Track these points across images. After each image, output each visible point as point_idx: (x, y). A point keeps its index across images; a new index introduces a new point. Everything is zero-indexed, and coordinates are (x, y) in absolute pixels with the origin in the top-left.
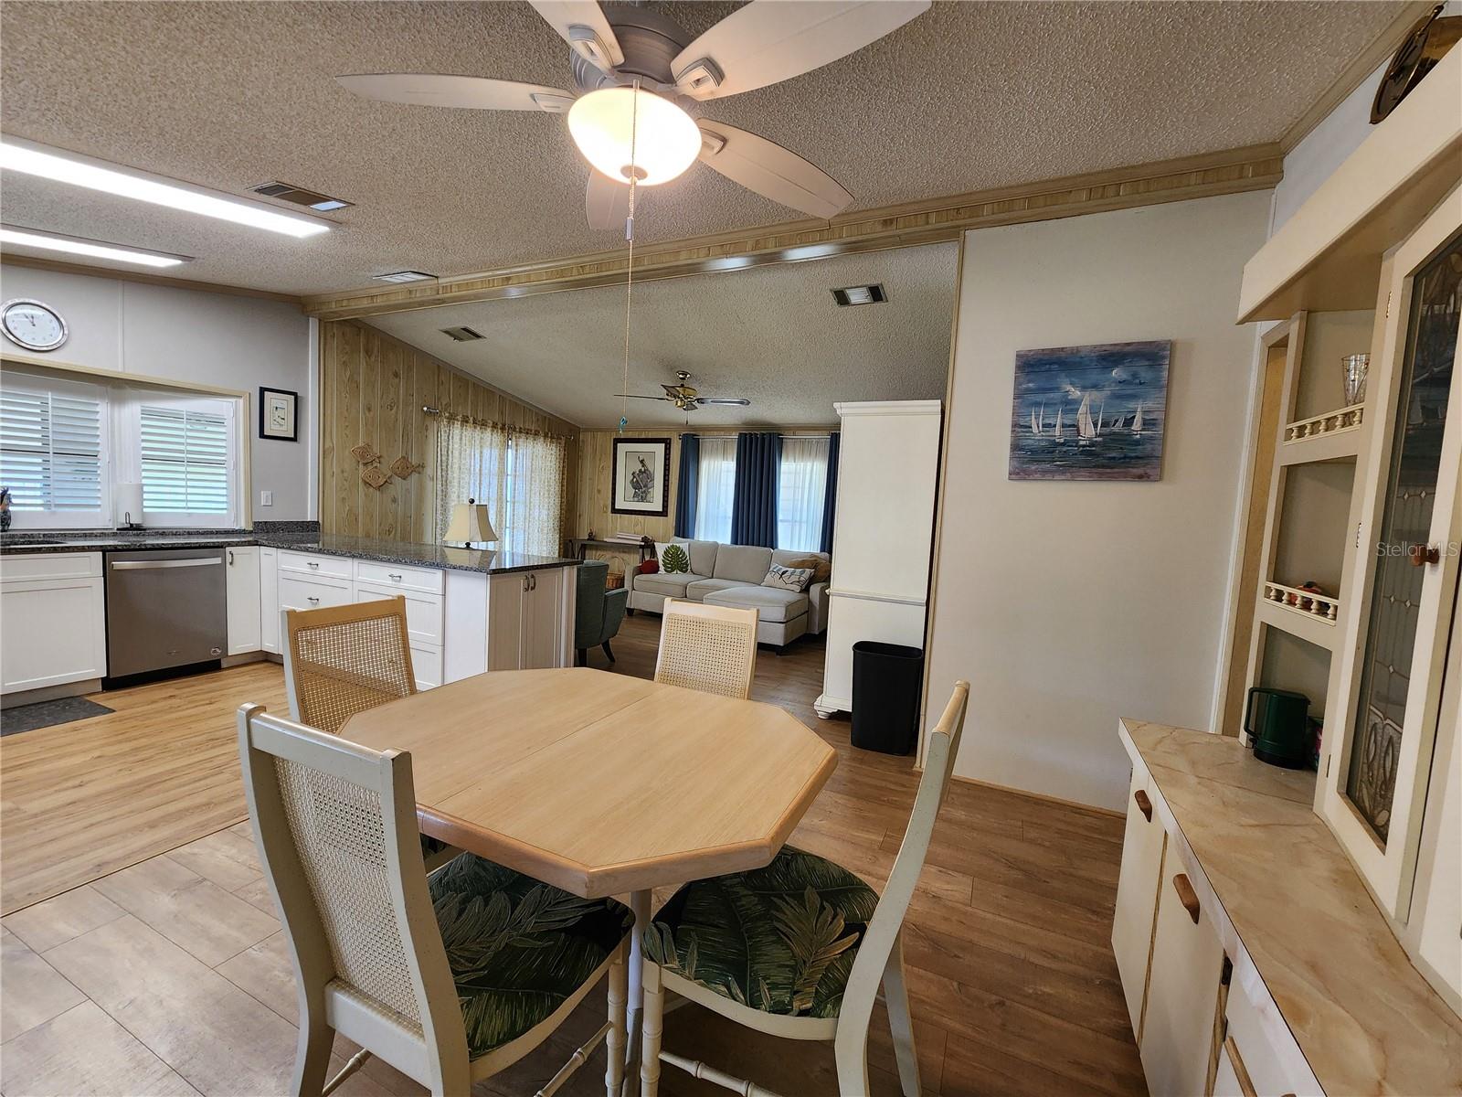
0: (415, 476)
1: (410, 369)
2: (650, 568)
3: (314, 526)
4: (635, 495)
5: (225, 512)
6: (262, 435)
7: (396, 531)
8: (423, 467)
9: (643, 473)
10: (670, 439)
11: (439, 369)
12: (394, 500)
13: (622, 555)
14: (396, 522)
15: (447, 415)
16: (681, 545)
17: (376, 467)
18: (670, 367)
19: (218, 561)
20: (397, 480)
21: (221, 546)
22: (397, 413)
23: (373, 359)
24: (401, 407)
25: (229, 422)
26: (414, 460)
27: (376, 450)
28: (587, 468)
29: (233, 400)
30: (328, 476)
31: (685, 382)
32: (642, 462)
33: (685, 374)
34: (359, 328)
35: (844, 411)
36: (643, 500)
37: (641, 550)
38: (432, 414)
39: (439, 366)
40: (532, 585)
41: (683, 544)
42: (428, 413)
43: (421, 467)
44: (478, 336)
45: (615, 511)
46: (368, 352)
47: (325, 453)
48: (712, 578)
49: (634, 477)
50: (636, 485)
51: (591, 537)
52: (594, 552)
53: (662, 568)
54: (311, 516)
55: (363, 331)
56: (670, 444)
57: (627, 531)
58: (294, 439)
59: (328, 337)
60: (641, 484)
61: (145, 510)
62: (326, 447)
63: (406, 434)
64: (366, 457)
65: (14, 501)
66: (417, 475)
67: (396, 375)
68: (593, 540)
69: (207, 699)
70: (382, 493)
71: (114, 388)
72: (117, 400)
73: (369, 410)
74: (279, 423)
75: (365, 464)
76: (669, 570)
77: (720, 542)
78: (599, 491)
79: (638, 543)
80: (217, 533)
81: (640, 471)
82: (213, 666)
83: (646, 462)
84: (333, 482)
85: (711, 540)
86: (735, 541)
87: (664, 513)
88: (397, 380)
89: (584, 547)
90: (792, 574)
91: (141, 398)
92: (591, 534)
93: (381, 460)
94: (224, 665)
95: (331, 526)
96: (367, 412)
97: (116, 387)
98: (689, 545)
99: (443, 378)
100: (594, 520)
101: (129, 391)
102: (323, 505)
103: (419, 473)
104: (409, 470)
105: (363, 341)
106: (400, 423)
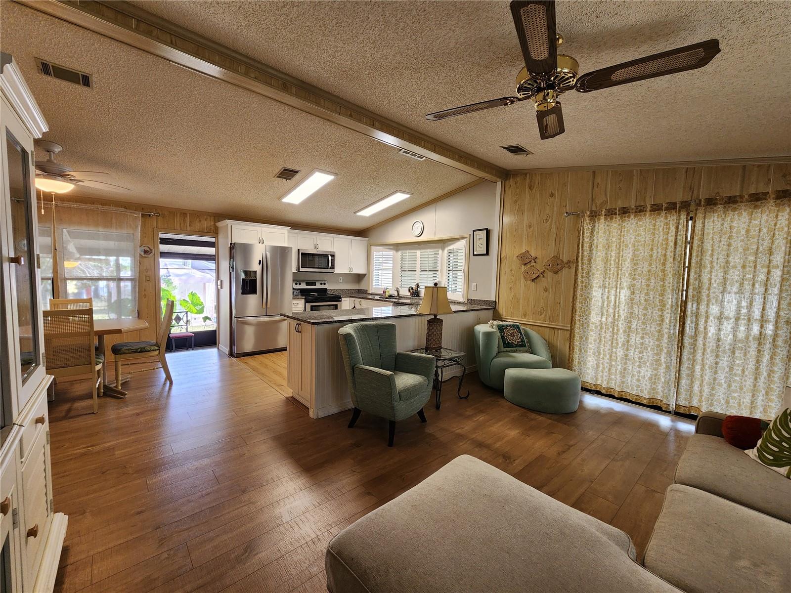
3: (492, 304)
5: (461, 293)
6: (474, 255)
7: (546, 313)
8: (574, 263)
17: (532, 266)
20: (549, 274)
22: (551, 224)
24: (554, 219)
25: (463, 252)
26: (565, 258)
27: (533, 254)
29: (464, 241)
34: (526, 174)
40: (299, 329)
46: (530, 188)
54: (492, 298)
55: (528, 176)
58: (486, 254)
59: (507, 187)
62: (503, 256)
63: (558, 240)
64: (525, 260)
66: (567, 269)
67: (552, 195)
70: (537, 284)
72: (443, 249)
73: (530, 227)
74: (480, 248)
75: (524, 265)
84: (505, 279)
88: (552, 199)
93: (537, 260)
95: (502, 306)
96: (529, 229)
102: (498, 292)
103: (570, 268)
104: (559, 267)
105: (528, 181)
106: (554, 231)
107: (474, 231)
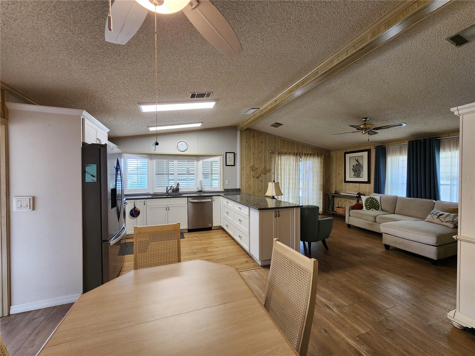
0: (268, 174)
1: (266, 140)
2: (359, 207)
3: (239, 190)
4: (355, 175)
5: (218, 186)
6: (226, 165)
7: (262, 191)
8: (271, 170)
9: (358, 165)
10: (370, 149)
11: (275, 138)
12: (262, 181)
13: (349, 200)
14: (262, 188)
15: (277, 152)
16: (375, 197)
17: (256, 171)
18: (357, 117)
19: (210, 200)
20: (263, 175)
21: (211, 196)
22: (262, 154)
23: (255, 139)
24: (263, 152)
25: (219, 163)
26: (268, 168)
27: (256, 166)
28: (334, 166)
29: (220, 157)
30: (243, 175)
31: (366, 122)
32: (357, 161)
33: (366, 118)
34: (251, 131)
35: (460, 112)
36: (358, 176)
37: (357, 198)
38: (273, 153)
39: (275, 137)
40: (278, 215)
41: (377, 197)
42: (272, 153)
43: (270, 170)
44: (281, 125)
45: (346, 182)
46: (253, 137)
47: (242, 169)
48: (394, 213)
49: (354, 167)
50: (355, 171)
51: (336, 193)
52: (338, 199)
53: (364, 207)
54: (238, 187)
56: (370, 151)
57: (351, 190)
58: (234, 165)
59: (243, 135)
60: (357, 170)
61: (202, 186)
62: (242, 167)
63: (265, 161)
64: (253, 169)
65: (180, 185)
67: (262, 142)
68: (337, 194)
69: (201, 239)
70: (258, 179)
71: (197, 157)
72: (198, 160)
74: (230, 162)
75: (253, 171)
76: (368, 208)
77: (399, 195)
78: (339, 174)
79: (355, 195)
80: (216, 192)
81: (356, 164)
82: (210, 229)
83: (359, 160)
84: (244, 177)
85: (394, 194)
86: (409, 194)
87: (369, 182)
88: (262, 144)
89: (333, 197)
90: (447, 216)
91: (202, 159)
92: (336, 191)
93: (258, 169)
94: (213, 229)
95: (243, 190)
96: (253, 155)
97: (198, 157)
98: (380, 197)
99: (276, 141)
100: (337, 185)
101: (200, 158)
102: (241, 184)
103: (269, 172)
104: (266, 172)
105: (252, 134)
106: (263, 157)
107: (226, 153)
